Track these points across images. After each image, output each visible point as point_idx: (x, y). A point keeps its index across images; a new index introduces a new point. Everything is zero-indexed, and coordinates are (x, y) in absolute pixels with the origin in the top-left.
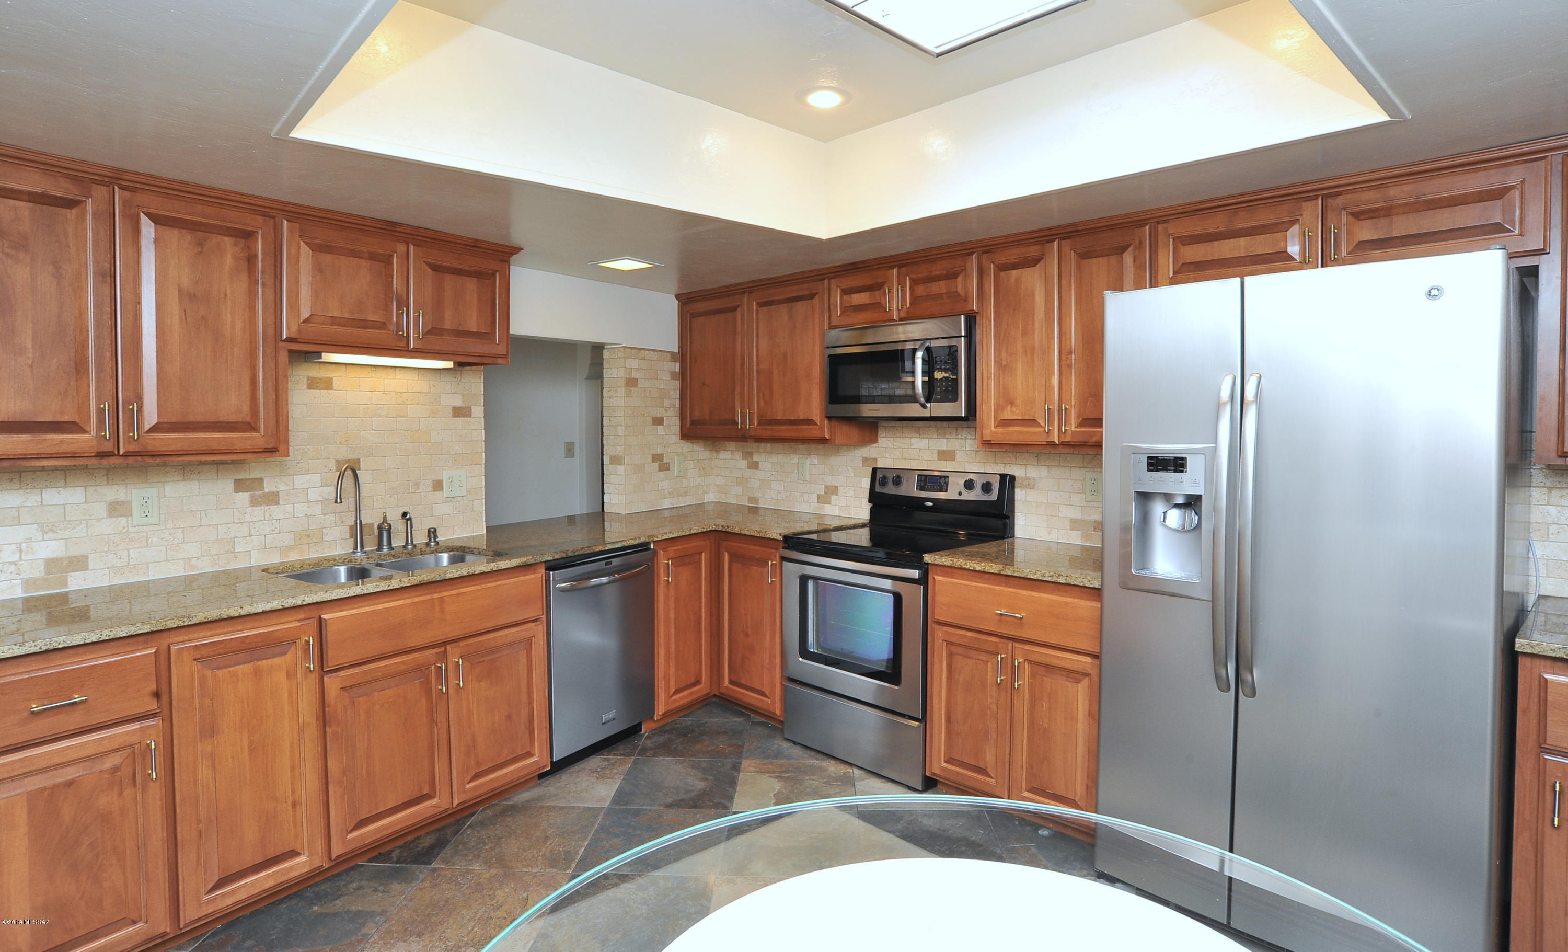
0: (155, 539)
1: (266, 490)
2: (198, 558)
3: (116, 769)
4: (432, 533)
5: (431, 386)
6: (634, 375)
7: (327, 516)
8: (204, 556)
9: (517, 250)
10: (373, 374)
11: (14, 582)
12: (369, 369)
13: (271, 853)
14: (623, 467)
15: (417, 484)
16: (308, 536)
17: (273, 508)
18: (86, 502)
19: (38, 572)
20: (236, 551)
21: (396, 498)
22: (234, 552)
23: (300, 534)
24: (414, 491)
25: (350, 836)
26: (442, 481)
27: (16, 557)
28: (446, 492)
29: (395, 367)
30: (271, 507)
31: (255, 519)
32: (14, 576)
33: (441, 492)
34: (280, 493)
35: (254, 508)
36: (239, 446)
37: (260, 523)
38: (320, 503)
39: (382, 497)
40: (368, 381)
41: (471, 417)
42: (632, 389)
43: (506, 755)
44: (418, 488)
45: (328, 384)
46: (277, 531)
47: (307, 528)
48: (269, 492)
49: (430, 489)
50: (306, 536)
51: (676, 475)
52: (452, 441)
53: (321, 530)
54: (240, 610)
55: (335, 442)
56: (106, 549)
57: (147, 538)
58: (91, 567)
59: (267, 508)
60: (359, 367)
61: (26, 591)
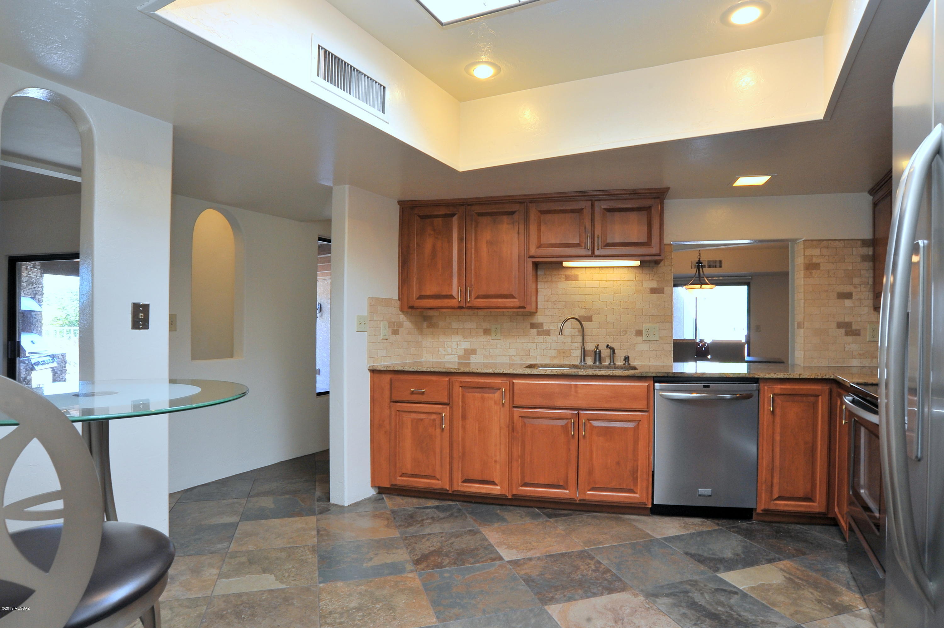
0: (499, 346)
1: (544, 329)
2: (515, 356)
3: (434, 420)
4: (627, 359)
5: (636, 276)
6: (815, 260)
7: (573, 344)
8: (517, 355)
9: (668, 189)
10: (601, 272)
11: (456, 355)
12: (598, 269)
13: (486, 478)
14: (803, 330)
15: (625, 331)
16: (564, 352)
17: (547, 337)
18: (477, 328)
19: (461, 353)
20: (530, 355)
21: (612, 338)
22: (529, 356)
23: (560, 351)
24: (623, 335)
25: (520, 488)
26: (642, 330)
27: (456, 347)
28: (644, 337)
29: (614, 267)
30: (546, 337)
31: (539, 342)
32: (455, 353)
33: (642, 337)
34: (551, 331)
35: (539, 337)
36: (508, 305)
37: (541, 344)
38: (570, 337)
39: (604, 336)
40: (598, 275)
41: (663, 293)
42: (813, 271)
43: (613, 485)
44: (626, 334)
45: (576, 278)
46: (549, 348)
47: (563, 348)
48: (545, 330)
49: (634, 334)
50: (562, 353)
51: (868, 340)
52: (650, 308)
53: (570, 350)
54: (477, 370)
55: (579, 307)
56: (482, 348)
57: (496, 345)
58: (478, 354)
59: (544, 337)
60: (593, 269)
61: (458, 360)
